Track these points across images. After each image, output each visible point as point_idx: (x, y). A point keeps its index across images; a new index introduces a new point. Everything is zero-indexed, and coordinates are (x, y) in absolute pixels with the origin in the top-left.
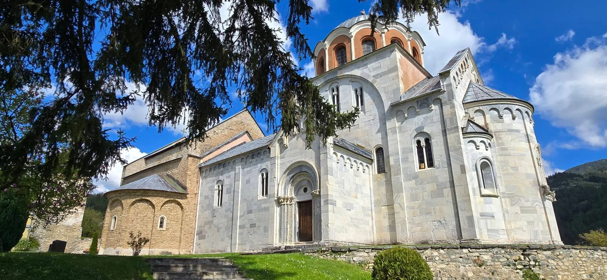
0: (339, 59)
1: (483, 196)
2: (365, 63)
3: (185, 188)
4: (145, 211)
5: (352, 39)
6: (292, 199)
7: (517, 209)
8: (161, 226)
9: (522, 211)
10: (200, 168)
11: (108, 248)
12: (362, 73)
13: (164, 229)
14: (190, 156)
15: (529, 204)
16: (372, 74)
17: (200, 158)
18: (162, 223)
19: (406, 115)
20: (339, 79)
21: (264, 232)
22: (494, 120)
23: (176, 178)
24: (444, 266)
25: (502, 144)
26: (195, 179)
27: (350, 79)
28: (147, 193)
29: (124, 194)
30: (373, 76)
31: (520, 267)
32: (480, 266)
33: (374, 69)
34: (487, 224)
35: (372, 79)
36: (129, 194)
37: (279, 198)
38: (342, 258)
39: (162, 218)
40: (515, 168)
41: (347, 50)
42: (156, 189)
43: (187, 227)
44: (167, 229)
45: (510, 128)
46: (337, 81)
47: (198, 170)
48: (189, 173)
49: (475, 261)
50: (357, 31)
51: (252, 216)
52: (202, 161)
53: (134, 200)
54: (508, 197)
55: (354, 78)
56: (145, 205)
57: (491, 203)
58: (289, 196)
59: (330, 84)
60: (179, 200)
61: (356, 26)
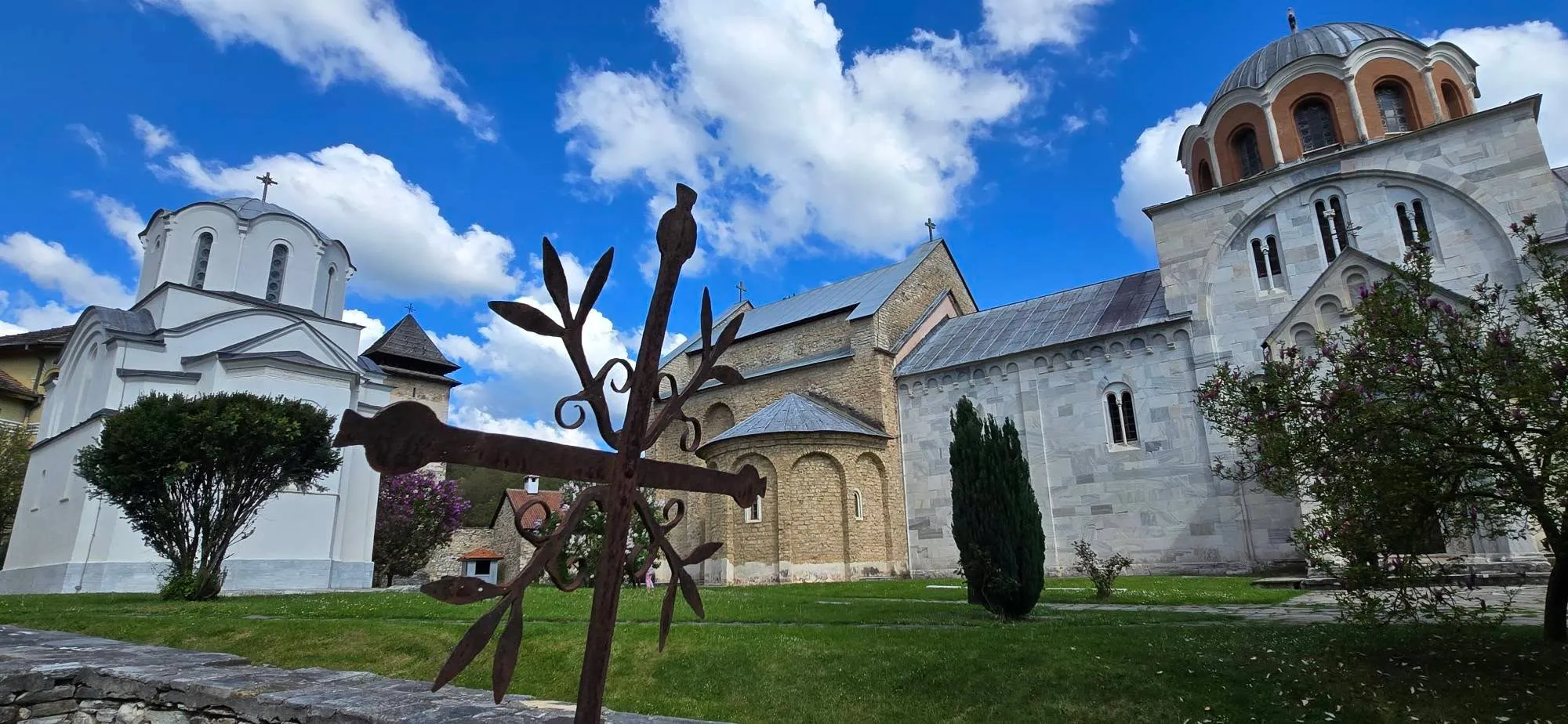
0: (1304, 132)
2: (1430, 143)
3: (879, 425)
4: (823, 479)
5: (1352, 85)
10: (898, 380)
11: (747, 563)
12: (1426, 167)
13: (861, 517)
14: (879, 351)
16: (1461, 170)
17: (892, 356)
18: (857, 504)
20: (1341, 179)
21: (1144, 523)
23: (843, 402)
26: (892, 405)
27: (1381, 181)
28: (825, 439)
29: (773, 443)
30: (1464, 176)
33: (1464, 160)
35: (1461, 183)
36: (785, 442)
41: (1339, 110)
43: (895, 513)
44: (865, 519)
46: (1337, 184)
47: (893, 383)
48: (882, 390)
51: (1096, 488)
52: (895, 363)
53: (798, 454)
55: (1391, 177)
56: (820, 465)
59: (1312, 191)
60: (875, 452)
61: (1359, 53)
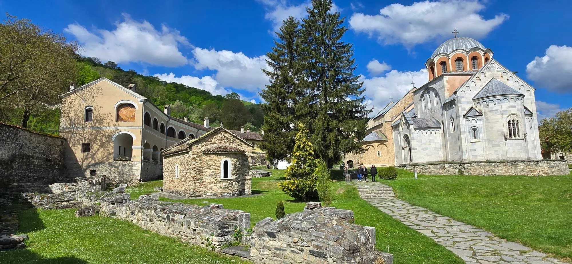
1: (471, 142)
2: (436, 82)
3: (387, 137)
4: (371, 149)
5: (435, 65)
6: (407, 147)
7: (491, 146)
8: (379, 155)
9: (493, 147)
10: (392, 127)
12: (435, 87)
13: (380, 155)
14: (386, 122)
15: (496, 143)
17: (391, 122)
18: (379, 153)
19: (447, 109)
22: (485, 107)
24: (433, 170)
25: (487, 118)
26: (390, 132)
31: (457, 169)
32: (444, 169)
34: (472, 153)
37: (403, 147)
38: (405, 168)
39: (379, 152)
40: (492, 128)
41: (434, 70)
42: (373, 140)
43: (390, 154)
44: (382, 156)
45: (492, 109)
47: (391, 127)
48: (387, 130)
49: (443, 168)
50: (438, 59)
52: (392, 123)
53: (366, 145)
54: (487, 141)
56: (371, 147)
57: (475, 145)
58: (406, 146)
60: (384, 143)
61: (436, 57)
